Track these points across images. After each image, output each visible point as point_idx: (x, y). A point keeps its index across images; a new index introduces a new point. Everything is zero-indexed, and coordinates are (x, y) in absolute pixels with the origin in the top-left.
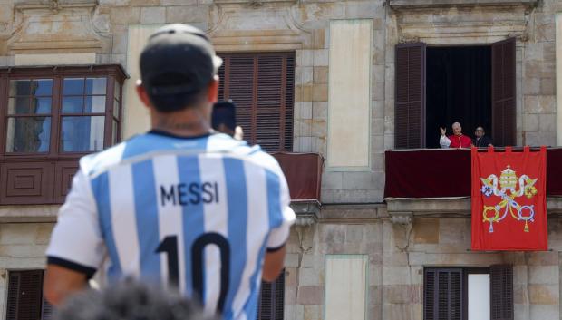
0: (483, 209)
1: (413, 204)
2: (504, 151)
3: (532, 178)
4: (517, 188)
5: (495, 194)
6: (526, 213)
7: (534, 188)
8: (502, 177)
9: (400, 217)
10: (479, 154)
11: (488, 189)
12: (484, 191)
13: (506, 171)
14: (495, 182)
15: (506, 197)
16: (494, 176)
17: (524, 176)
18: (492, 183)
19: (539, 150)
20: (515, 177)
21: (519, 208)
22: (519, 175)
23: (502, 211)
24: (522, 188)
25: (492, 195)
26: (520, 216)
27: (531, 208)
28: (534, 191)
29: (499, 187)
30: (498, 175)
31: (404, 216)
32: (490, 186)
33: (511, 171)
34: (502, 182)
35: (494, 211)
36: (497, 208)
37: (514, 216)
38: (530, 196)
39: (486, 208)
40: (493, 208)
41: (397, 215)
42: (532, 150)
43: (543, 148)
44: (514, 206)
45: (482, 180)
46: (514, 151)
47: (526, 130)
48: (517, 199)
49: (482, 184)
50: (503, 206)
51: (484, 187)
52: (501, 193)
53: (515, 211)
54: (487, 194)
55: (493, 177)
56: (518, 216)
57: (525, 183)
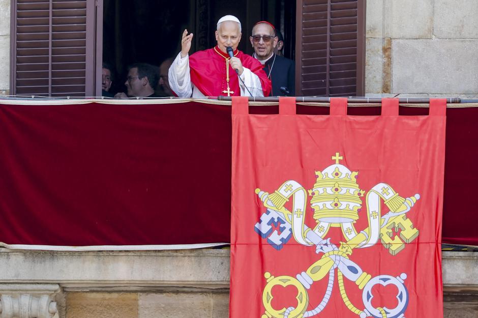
0: (263, 282)
1: (61, 263)
2: (325, 111)
3: (405, 193)
4: (362, 224)
5: (299, 239)
6: (384, 297)
7: (408, 223)
8: (318, 189)
9: (25, 300)
10: (253, 118)
11: (276, 225)
12: (265, 228)
13: (330, 170)
14: (300, 203)
15: (329, 249)
16: (294, 185)
17: (380, 187)
18: (289, 205)
19: (425, 112)
20: (354, 189)
21: (365, 282)
22: (365, 184)
23: (316, 291)
24: (374, 223)
25: (290, 242)
26: (367, 304)
27: (398, 282)
28: (410, 232)
29: (310, 221)
30: (308, 183)
31: (36, 295)
32: (284, 213)
33: (344, 170)
34: (316, 205)
35: (293, 290)
36: (303, 281)
37: (350, 306)
38: (396, 246)
39: (272, 281)
40: (292, 281)
41: (14, 294)
42: (406, 111)
43: (436, 103)
44: (351, 276)
45: (262, 195)
46: (352, 111)
47: (394, 32)
48: (358, 255)
49: (260, 210)
50: (319, 276)
51: (265, 218)
52: (316, 237)
53: (354, 291)
54: (275, 238)
55: (292, 188)
56: (362, 307)
57: (384, 209)
